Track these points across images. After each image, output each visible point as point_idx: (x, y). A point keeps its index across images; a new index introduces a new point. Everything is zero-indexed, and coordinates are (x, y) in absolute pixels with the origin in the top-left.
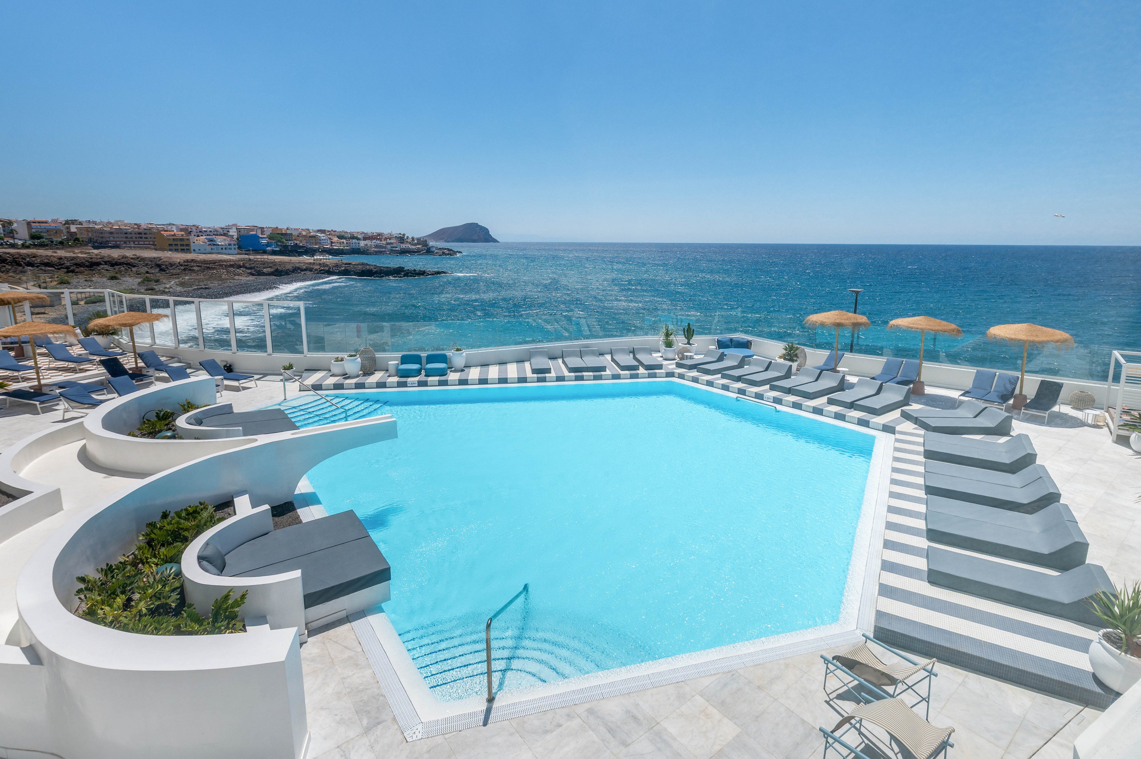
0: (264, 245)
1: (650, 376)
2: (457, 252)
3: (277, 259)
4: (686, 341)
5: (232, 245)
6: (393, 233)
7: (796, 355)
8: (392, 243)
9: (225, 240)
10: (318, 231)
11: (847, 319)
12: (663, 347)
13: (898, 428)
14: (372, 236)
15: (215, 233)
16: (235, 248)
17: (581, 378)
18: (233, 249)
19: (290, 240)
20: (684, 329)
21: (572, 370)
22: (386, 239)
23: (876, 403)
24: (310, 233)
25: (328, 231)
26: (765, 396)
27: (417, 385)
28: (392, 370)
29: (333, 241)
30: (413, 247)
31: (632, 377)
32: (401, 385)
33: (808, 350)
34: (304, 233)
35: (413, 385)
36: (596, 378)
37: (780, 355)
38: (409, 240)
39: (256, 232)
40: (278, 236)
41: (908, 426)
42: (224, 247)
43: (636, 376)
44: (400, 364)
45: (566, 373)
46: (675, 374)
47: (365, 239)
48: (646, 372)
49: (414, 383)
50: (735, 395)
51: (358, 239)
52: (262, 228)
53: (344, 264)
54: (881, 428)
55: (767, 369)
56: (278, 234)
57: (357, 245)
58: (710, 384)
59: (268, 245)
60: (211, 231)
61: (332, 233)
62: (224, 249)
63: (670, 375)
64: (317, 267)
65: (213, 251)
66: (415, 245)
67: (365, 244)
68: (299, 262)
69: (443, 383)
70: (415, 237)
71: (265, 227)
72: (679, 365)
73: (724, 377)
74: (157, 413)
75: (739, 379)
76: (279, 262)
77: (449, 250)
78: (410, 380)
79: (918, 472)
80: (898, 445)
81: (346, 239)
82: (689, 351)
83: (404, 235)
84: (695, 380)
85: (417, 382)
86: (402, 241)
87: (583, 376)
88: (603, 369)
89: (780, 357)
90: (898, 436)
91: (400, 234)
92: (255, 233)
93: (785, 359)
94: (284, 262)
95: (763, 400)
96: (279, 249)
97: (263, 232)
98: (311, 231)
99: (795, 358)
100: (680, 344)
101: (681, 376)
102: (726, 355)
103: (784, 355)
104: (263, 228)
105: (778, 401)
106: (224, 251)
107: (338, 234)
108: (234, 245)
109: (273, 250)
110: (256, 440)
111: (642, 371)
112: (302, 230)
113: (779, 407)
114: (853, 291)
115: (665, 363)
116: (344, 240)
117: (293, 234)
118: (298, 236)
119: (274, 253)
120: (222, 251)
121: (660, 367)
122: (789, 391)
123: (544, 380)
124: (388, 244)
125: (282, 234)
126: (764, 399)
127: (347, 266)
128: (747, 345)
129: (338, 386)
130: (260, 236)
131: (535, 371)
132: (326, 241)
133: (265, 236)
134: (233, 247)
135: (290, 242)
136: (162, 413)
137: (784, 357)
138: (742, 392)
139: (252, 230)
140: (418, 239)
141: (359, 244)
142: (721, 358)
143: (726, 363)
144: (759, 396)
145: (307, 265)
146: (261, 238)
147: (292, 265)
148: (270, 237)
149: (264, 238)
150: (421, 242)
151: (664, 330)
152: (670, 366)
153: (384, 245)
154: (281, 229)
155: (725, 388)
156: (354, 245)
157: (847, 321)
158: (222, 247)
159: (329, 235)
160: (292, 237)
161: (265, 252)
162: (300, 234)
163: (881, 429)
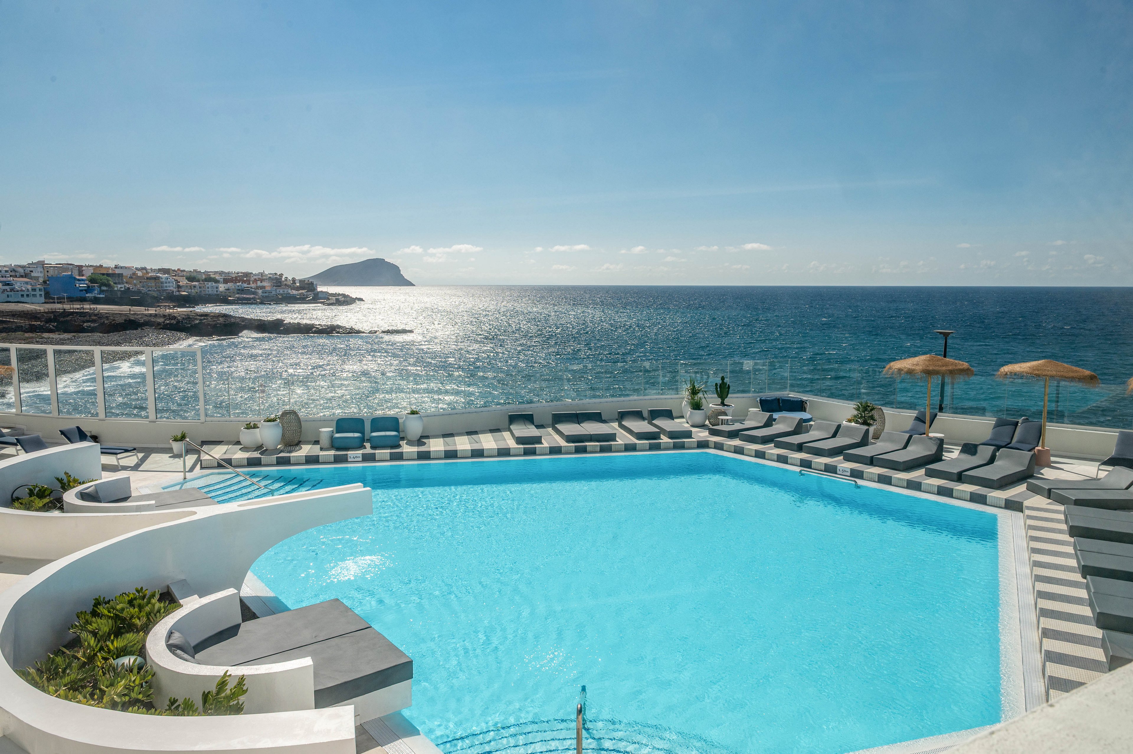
0: (81, 291)
1: (676, 447)
2: (356, 298)
3: (103, 309)
4: (719, 400)
5: (38, 290)
6: (266, 273)
7: (872, 418)
8: (264, 287)
9: (27, 283)
10: (160, 270)
11: (943, 366)
12: (688, 411)
13: (1026, 503)
14: (236, 277)
15: (13, 274)
16: (41, 295)
17: (583, 450)
18: (38, 296)
19: (119, 283)
20: (716, 384)
21: (570, 439)
22: (255, 281)
23: (993, 472)
24: (147, 273)
25: (174, 271)
26: (838, 468)
27: (360, 459)
28: (325, 440)
29: (181, 284)
30: (294, 292)
31: (652, 448)
32: (338, 460)
33: (887, 411)
34: (140, 274)
35: (356, 460)
36: (603, 450)
37: (849, 417)
38: (289, 283)
39: (72, 272)
40: (102, 277)
41: (1039, 501)
42: (25, 293)
43: (657, 447)
44: (335, 432)
45: (562, 443)
46: (710, 443)
47: (226, 281)
48: (670, 440)
49: (357, 457)
50: (798, 469)
51: (217, 281)
52: (80, 267)
53: (198, 316)
54: (1003, 504)
55: (834, 435)
56: (103, 274)
57: (215, 290)
58: (761, 455)
59: (88, 290)
60: (6, 271)
61: (178, 273)
62: (25, 296)
63: (703, 445)
64: (161, 320)
65: (9, 299)
66: (298, 288)
67: (226, 288)
68: (135, 314)
69: (396, 457)
70: (297, 278)
71: (84, 265)
72: (714, 433)
73: (778, 445)
74: (30, 490)
75: (800, 448)
76: (106, 313)
77: (344, 295)
78: (350, 453)
79: (1067, 553)
80: (1030, 522)
81: (198, 281)
82: (725, 414)
83: (281, 275)
84: (739, 451)
85: (361, 456)
86: (279, 284)
87: (586, 447)
88: (612, 437)
89: (850, 421)
90: (1027, 512)
91: (276, 274)
92: (70, 273)
93: (857, 422)
94: (113, 314)
95: (836, 473)
96: (103, 296)
97: (81, 273)
98: (150, 271)
99: (871, 422)
100: (711, 405)
101: (719, 446)
102: (775, 420)
103: (855, 416)
104: (82, 266)
105: (856, 474)
106: (25, 299)
107: (188, 274)
108: (40, 290)
109: (95, 298)
110: (195, 513)
111: (664, 439)
112: (136, 269)
113: (860, 482)
114: (941, 333)
115: (694, 430)
116: (197, 283)
117: (124, 274)
118: (131, 277)
119: (96, 301)
120: (22, 299)
121: (688, 435)
122: (871, 461)
123: (533, 452)
124: (258, 288)
125: (108, 275)
126: (838, 472)
127: (203, 318)
128: (799, 406)
129: (252, 463)
130: (78, 277)
131: (520, 440)
132: (171, 284)
133: (84, 278)
134: (38, 293)
135: (119, 286)
136: (37, 489)
137: (854, 419)
138: (806, 464)
139: (67, 270)
140: (301, 281)
141: (217, 288)
142: (769, 423)
143: (778, 428)
144: (831, 469)
145: (146, 318)
146: (79, 280)
147: (124, 318)
148: (92, 280)
149: (83, 280)
150: (306, 286)
151: (689, 386)
152: (703, 435)
153: (253, 290)
154: (108, 268)
155: (782, 459)
156: (210, 289)
157: (944, 368)
158: (22, 293)
159: (175, 276)
160: (122, 280)
161: (83, 300)
162: (134, 274)
163: (1003, 506)
